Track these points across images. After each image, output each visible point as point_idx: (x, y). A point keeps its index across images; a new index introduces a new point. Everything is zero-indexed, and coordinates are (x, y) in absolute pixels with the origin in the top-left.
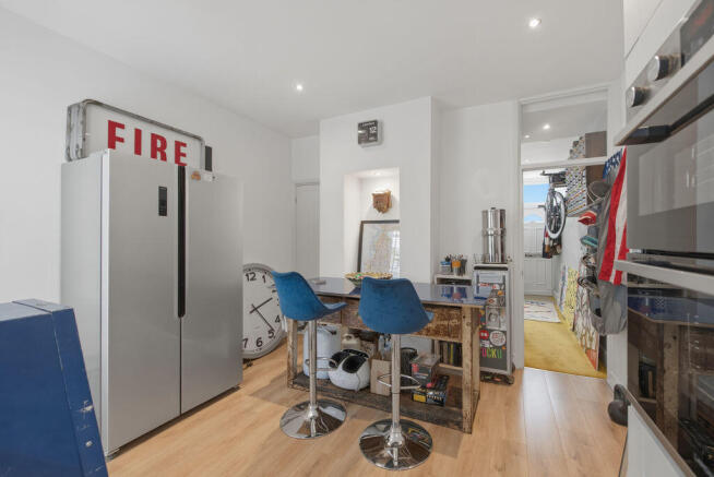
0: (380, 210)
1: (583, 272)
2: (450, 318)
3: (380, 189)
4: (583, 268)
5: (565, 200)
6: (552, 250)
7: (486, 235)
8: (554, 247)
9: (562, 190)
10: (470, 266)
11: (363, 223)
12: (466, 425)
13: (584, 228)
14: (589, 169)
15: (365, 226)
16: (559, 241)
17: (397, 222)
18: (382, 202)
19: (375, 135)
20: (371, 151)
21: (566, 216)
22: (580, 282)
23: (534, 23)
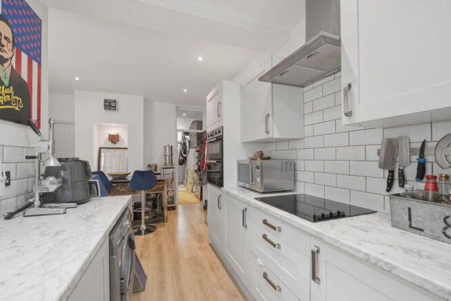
0: (114, 142)
1: (196, 168)
2: (160, 184)
3: (113, 132)
4: (197, 166)
5: (189, 142)
6: (183, 162)
7: (165, 155)
8: (184, 161)
9: (187, 137)
10: (158, 168)
11: (100, 148)
12: (166, 220)
13: (197, 153)
14: (198, 133)
15: (102, 150)
16: (186, 158)
17: (126, 148)
18: (114, 139)
19: (115, 107)
20: (111, 113)
21: (190, 147)
22: (196, 171)
23: (185, 91)
